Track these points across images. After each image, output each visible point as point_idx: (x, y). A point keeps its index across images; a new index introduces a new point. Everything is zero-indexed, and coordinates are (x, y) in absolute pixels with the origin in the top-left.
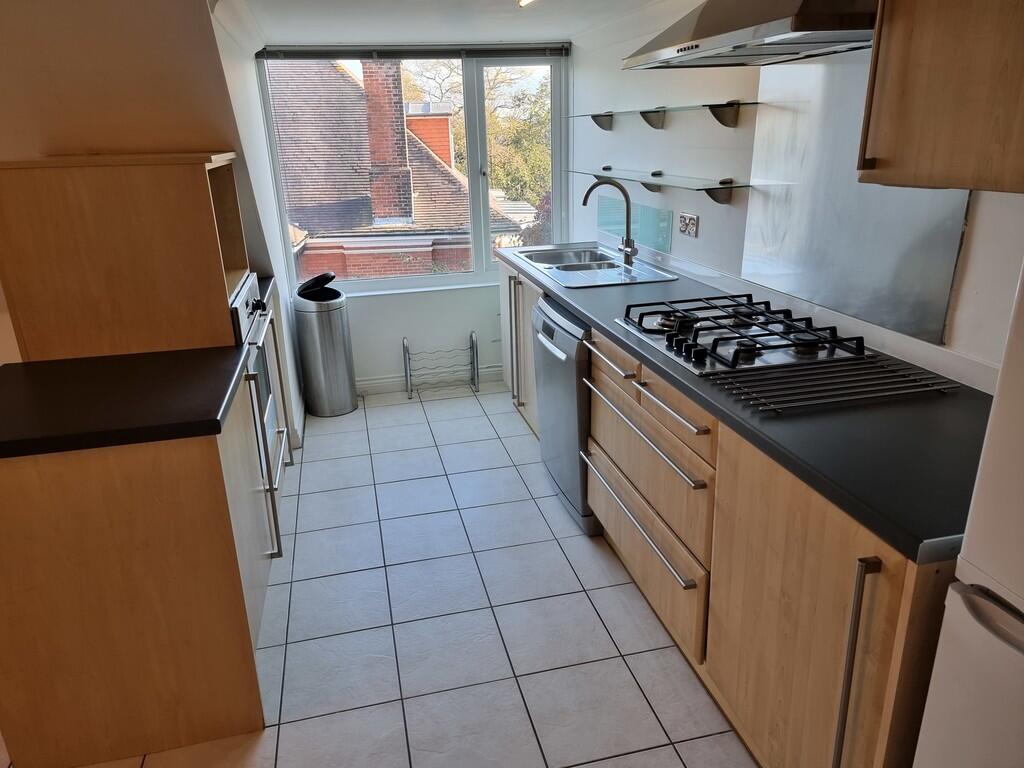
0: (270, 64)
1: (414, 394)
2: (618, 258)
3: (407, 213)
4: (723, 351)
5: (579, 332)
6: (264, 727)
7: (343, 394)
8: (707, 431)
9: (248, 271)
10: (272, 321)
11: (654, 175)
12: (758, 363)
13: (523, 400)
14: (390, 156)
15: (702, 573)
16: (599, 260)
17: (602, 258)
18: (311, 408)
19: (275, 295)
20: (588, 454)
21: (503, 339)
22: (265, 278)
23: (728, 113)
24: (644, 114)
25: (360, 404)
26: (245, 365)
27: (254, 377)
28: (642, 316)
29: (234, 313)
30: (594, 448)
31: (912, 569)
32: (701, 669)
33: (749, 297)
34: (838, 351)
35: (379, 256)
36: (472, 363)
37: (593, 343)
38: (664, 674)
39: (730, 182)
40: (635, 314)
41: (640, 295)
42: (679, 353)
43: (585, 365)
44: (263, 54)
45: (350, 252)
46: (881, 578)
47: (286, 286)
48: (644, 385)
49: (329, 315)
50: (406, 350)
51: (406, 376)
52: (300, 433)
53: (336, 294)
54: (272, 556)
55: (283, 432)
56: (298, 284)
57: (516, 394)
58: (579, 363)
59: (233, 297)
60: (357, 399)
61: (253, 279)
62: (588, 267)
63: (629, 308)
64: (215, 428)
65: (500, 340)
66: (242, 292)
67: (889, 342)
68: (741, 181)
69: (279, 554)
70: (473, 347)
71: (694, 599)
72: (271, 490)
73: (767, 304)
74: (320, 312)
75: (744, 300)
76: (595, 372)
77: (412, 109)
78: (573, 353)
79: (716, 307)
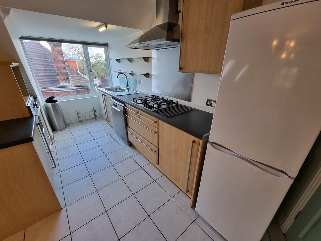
0: (24, 41)
1: (81, 122)
2: (126, 90)
3: (69, 82)
4: (155, 106)
5: (123, 105)
6: (62, 209)
7: (63, 125)
8: (156, 122)
9: (30, 96)
10: (40, 109)
11: (131, 72)
12: (161, 108)
13: (109, 121)
14: (62, 69)
15: (157, 149)
16: (121, 90)
17: (122, 89)
18: (54, 129)
19: (39, 102)
20: (128, 130)
21: (102, 108)
22: (35, 98)
23: (146, 59)
24: (128, 59)
25: (68, 127)
26: (36, 122)
27: (39, 124)
28: (137, 100)
29: (29, 108)
30: (129, 128)
31: (201, 141)
32: (158, 166)
33: (155, 95)
34: (173, 104)
35: (63, 92)
36: (95, 114)
37: (126, 107)
38: (150, 169)
39: (148, 73)
40: (135, 100)
41: (134, 96)
42: (147, 107)
43: (125, 111)
44: (21, 38)
45: (54, 92)
46: (195, 143)
47: (41, 100)
48: (140, 114)
49: (55, 106)
50: (78, 113)
51: (79, 119)
52: (52, 136)
53: (56, 101)
54: (53, 168)
55: (49, 137)
56: (44, 100)
57: (107, 119)
58: (124, 111)
59: (27, 103)
60: (67, 125)
61: (32, 98)
62: (119, 92)
63: (134, 99)
64: (32, 140)
65: (101, 109)
66: (29, 102)
67: (182, 102)
68: (150, 73)
69: (55, 167)
70: (94, 110)
71: (156, 154)
72: (50, 152)
73: (159, 97)
74: (52, 106)
75: (154, 96)
76: (127, 113)
77: (65, 58)
78: (122, 109)
79: (150, 98)
